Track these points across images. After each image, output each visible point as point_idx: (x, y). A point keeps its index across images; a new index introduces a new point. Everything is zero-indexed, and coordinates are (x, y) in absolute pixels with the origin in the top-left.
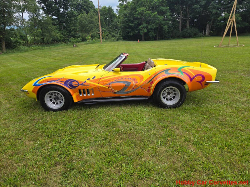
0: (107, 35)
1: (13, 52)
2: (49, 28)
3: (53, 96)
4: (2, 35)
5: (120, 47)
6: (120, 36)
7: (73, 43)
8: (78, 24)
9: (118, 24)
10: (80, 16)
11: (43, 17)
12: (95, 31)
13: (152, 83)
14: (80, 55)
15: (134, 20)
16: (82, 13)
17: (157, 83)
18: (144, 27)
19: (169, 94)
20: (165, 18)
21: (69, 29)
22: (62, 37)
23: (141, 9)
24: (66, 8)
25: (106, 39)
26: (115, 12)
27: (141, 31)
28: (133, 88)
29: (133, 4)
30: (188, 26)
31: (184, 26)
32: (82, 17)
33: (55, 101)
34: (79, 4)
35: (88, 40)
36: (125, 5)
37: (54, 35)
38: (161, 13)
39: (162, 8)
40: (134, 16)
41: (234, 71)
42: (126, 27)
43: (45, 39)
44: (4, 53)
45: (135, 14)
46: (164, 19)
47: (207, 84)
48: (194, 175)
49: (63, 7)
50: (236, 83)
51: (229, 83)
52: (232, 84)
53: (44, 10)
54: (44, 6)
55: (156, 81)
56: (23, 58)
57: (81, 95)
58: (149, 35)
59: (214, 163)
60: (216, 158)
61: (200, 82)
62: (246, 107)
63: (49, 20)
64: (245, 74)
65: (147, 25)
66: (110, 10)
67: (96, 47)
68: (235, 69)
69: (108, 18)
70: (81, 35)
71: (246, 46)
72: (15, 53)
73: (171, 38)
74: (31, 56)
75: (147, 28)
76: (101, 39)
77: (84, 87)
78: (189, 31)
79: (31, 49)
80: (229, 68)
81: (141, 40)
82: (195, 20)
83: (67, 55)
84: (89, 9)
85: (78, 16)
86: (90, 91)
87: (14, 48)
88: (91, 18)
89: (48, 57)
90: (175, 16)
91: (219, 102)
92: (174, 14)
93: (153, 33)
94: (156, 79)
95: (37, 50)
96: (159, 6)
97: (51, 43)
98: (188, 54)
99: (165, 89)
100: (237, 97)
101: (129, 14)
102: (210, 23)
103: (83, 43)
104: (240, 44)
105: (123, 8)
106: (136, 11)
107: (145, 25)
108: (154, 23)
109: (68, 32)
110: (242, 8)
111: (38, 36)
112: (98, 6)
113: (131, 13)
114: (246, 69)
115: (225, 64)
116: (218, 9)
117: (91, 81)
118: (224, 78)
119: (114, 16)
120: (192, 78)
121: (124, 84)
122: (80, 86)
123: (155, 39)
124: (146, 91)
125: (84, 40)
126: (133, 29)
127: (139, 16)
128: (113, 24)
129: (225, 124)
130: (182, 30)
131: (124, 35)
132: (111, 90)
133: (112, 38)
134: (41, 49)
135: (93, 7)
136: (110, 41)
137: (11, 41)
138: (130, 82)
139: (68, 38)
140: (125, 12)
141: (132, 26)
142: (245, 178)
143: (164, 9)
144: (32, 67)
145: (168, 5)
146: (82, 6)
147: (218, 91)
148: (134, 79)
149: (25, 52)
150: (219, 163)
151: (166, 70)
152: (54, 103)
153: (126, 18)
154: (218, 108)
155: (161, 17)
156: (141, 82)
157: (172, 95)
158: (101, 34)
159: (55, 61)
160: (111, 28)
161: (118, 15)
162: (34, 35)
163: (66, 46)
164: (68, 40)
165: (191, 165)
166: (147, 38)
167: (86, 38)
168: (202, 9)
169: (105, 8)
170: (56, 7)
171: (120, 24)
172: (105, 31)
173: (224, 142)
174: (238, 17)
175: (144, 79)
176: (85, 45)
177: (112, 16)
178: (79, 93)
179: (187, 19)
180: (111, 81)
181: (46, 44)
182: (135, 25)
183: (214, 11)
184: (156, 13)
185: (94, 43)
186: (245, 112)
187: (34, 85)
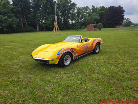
30: (27, 26)
57: (74, 55)
58: (4, 30)
75: (1, 25)
86: (77, 53)
96: (8, 13)
117: (77, 48)
123: (8, 33)
132: (83, 50)
143: (11, 15)
155: (10, 20)
180: (83, 46)
184: (7, 17)
187: (58, 54)
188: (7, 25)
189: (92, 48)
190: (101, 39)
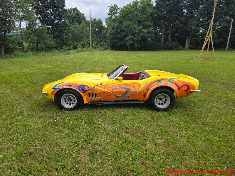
0: (96, 45)
1: (11, 57)
2: (44, 36)
3: (67, 98)
4: (2, 41)
5: (108, 56)
6: (108, 45)
7: (65, 50)
8: (70, 34)
9: (106, 34)
10: (72, 26)
11: (39, 26)
12: (85, 40)
13: (148, 90)
14: (74, 62)
15: (122, 32)
16: (75, 24)
17: (152, 90)
18: (130, 39)
19: (161, 99)
20: (149, 31)
21: (61, 37)
22: (55, 45)
23: (128, 23)
24: (60, 19)
25: (95, 48)
26: (104, 24)
27: (127, 42)
28: (133, 94)
29: (120, 18)
30: (169, 39)
31: (166, 39)
32: (74, 27)
33: (68, 102)
34: (72, 16)
35: (79, 48)
36: (114, 18)
37: (48, 43)
38: (146, 27)
39: (146, 22)
40: (122, 29)
41: (212, 82)
42: (114, 38)
43: (40, 46)
44: (3, 57)
45: (123, 27)
46: (148, 33)
47: (191, 92)
48: (186, 158)
49: (57, 18)
50: (214, 92)
51: (208, 92)
52: (210, 93)
53: (40, 20)
54: (40, 17)
55: (151, 89)
56: (22, 63)
57: (90, 98)
58: (134, 46)
59: (200, 151)
60: (201, 148)
61: (186, 91)
62: (222, 113)
63: (45, 29)
64: (221, 86)
65: (133, 37)
66: (99, 22)
67: (87, 55)
68: (213, 80)
69: (97, 29)
70: (72, 43)
71: (222, 60)
72: (12, 57)
73: (154, 50)
74: (29, 61)
75: (132, 39)
76: (91, 48)
77: (93, 91)
78: (170, 44)
79: (27, 55)
80: (207, 80)
81: (127, 50)
82: (176, 34)
83: (62, 62)
84: (81, 21)
85: (70, 26)
86: (97, 95)
87: (11, 54)
88: (83, 28)
89: (44, 63)
90: (158, 30)
91: (201, 108)
92: (157, 28)
93: (138, 44)
94: (151, 87)
95: (32, 56)
96: (144, 21)
97: (45, 49)
98: (171, 66)
99: (158, 95)
100: (215, 104)
101: (117, 26)
102: (189, 38)
103: (75, 51)
104: (217, 58)
105: (112, 21)
106: (123, 25)
107: (131, 37)
108: (139, 35)
109: (60, 41)
110: (218, 26)
111: (33, 43)
112: (90, 18)
113: (119, 25)
114: (222, 81)
115: (204, 76)
116: (197, 26)
117: (99, 87)
118: (204, 88)
119: (103, 27)
120: (179, 87)
121: (125, 90)
122: (89, 90)
123: (139, 49)
124: (143, 97)
125: (75, 48)
126: (120, 40)
127: (126, 29)
128: (101, 34)
129: (206, 124)
130: (164, 43)
131: (111, 45)
132: (115, 94)
133: (101, 47)
134: (36, 55)
135: (84, 19)
136: (99, 50)
137: (9, 47)
138: (130, 88)
139: (60, 46)
140: (114, 25)
141: (119, 37)
142: (222, 161)
143: (149, 23)
144: (33, 71)
145: (151, 21)
146: (74, 18)
147: (200, 99)
148: (133, 87)
149: (21, 57)
150: (203, 151)
151: (159, 81)
152: (67, 103)
153: (114, 30)
154: (200, 112)
155: (145, 31)
156: (139, 89)
157: (164, 100)
158: (91, 43)
159: (53, 67)
160: (100, 38)
161: (106, 27)
162: (30, 42)
163: (59, 53)
164: (61, 47)
165: (183, 152)
166: (133, 48)
167: (77, 46)
168: (182, 25)
169: (95, 20)
170: (51, 18)
171: (108, 35)
172: (94, 40)
173: (207, 137)
174: (214, 33)
175: (142, 87)
176: (77, 53)
177: (102, 27)
178: (88, 96)
179: (169, 34)
180: (115, 87)
181: (40, 50)
182: (122, 37)
183: (193, 27)
184: (141, 27)
185: (84, 51)
186: (222, 116)
187: (53, 89)
188: (139, 38)
189: (145, 96)
190: (194, 81)
